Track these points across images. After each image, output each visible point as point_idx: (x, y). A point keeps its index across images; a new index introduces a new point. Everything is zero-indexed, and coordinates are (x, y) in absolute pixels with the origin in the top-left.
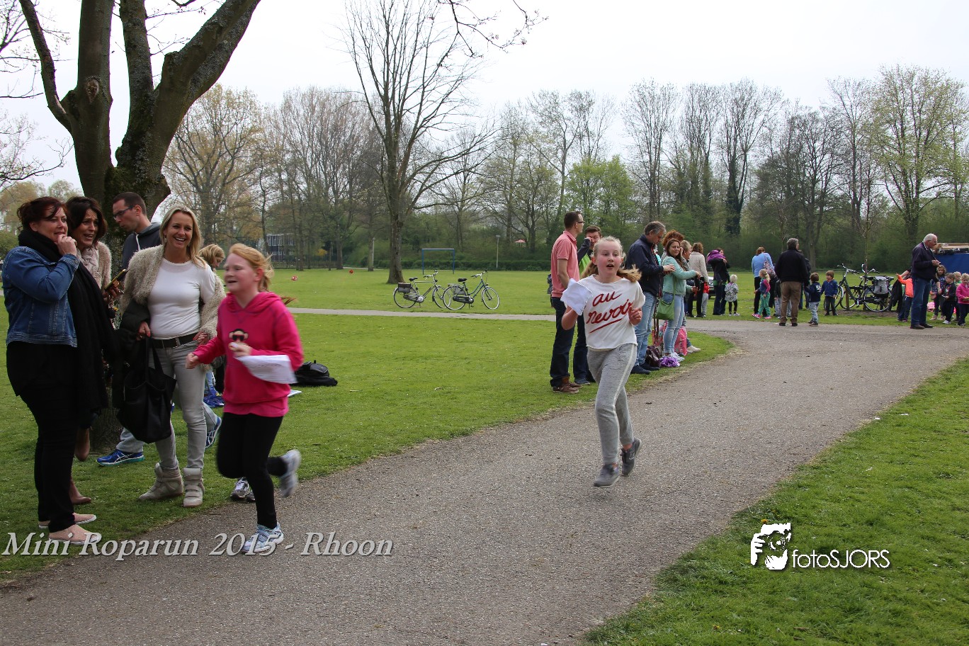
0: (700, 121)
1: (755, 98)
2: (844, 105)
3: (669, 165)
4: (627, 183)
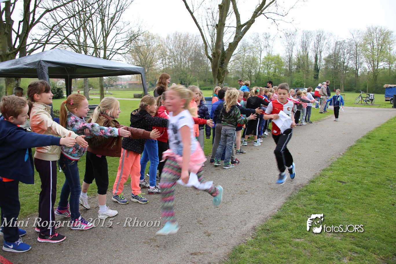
0: (306, 42)
1: (324, 35)
2: (354, 37)
3: (295, 57)
4: (281, 63)
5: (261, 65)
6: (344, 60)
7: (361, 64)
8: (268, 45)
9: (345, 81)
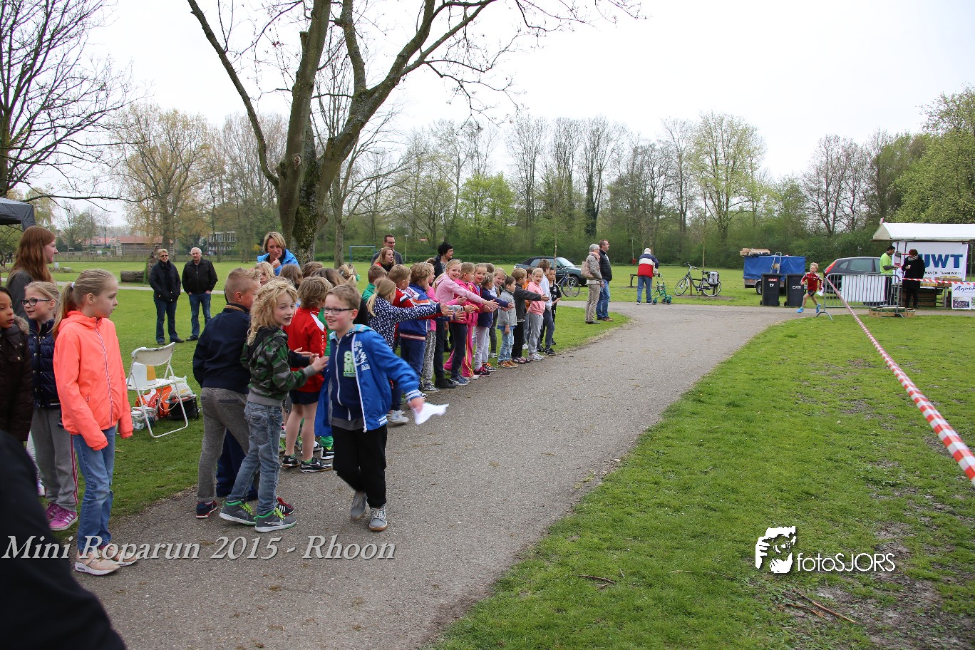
0: (565, 147)
1: (606, 131)
2: (673, 138)
3: (541, 181)
4: (508, 194)
5: (460, 201)
6: (654, 189)
7: (691, 199)
8: (477, 152)
9: (657, 241)
